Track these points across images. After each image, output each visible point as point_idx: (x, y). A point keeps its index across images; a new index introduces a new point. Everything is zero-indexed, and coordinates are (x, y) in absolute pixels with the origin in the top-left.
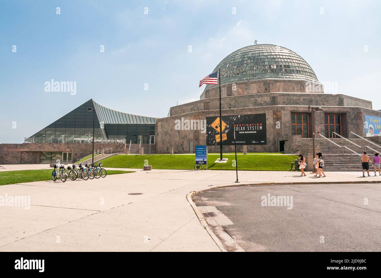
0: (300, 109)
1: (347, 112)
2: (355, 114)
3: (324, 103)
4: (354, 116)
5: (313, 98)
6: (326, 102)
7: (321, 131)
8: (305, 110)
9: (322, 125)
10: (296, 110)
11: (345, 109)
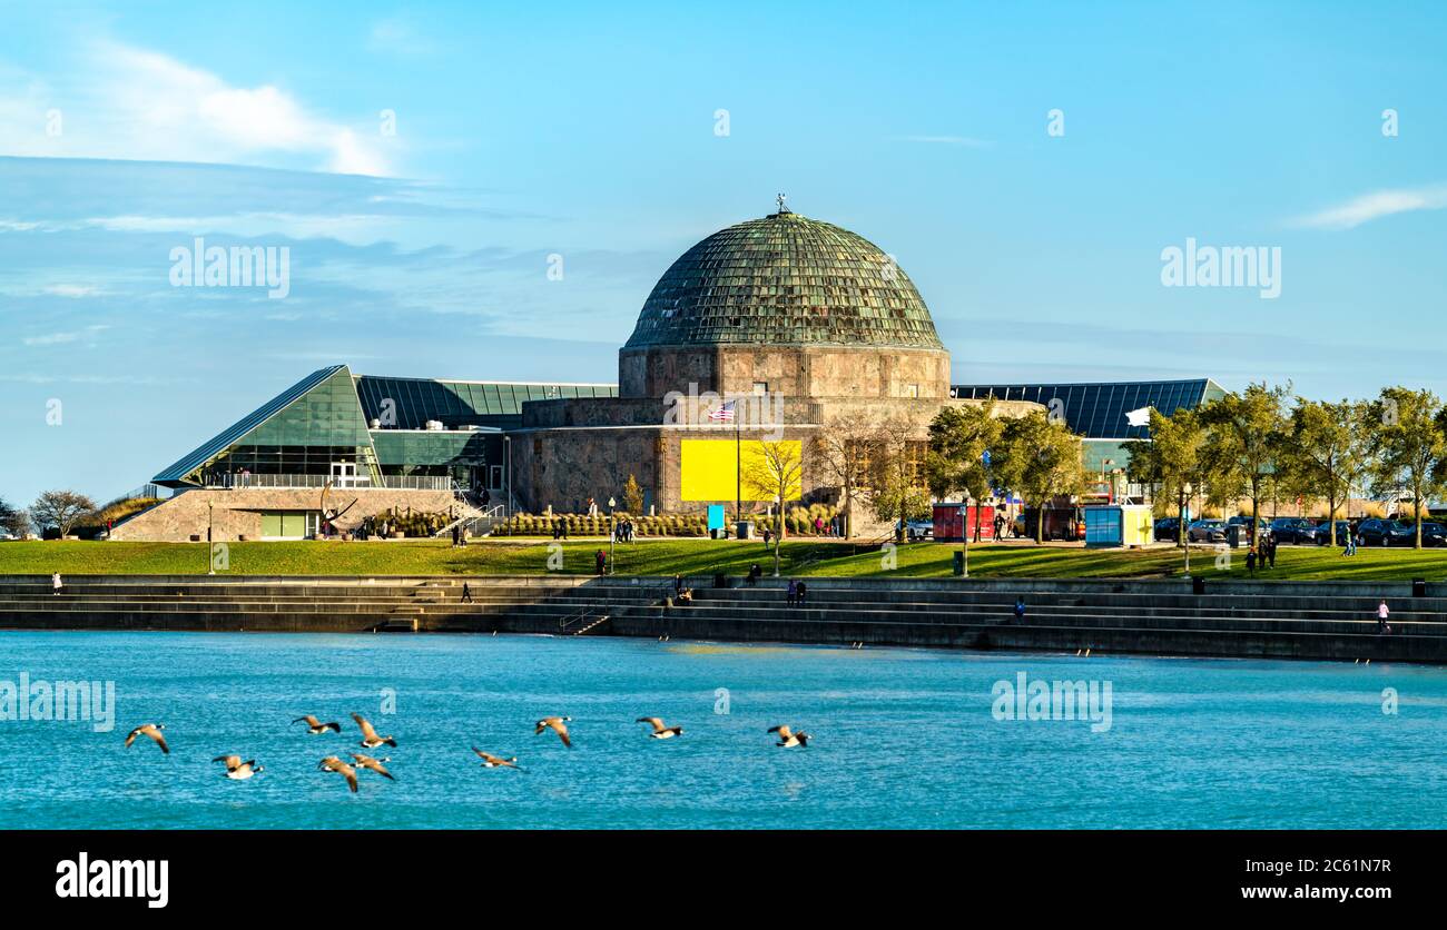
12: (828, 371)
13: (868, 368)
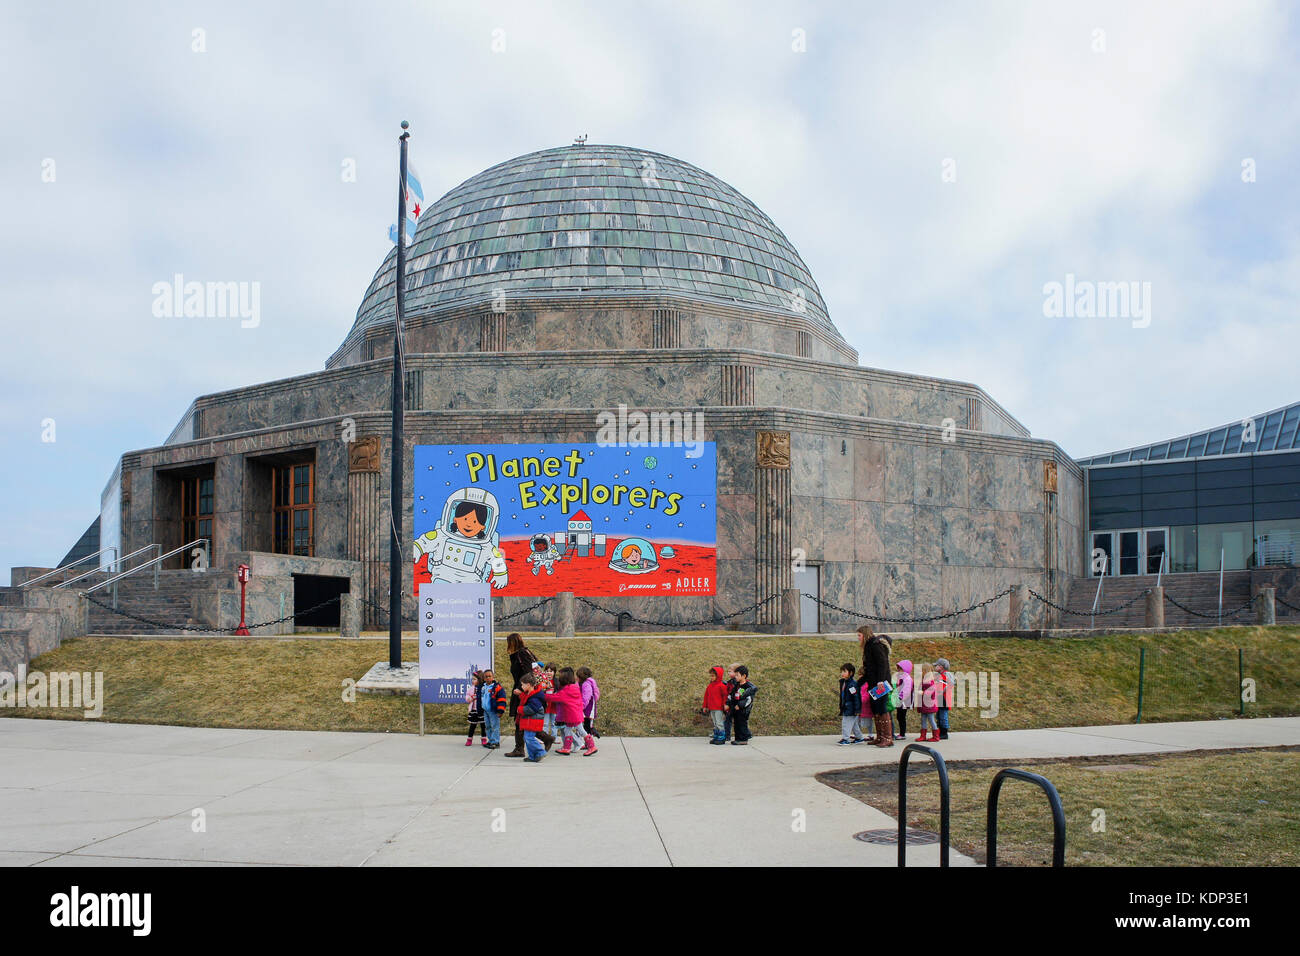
1: (317, 442)
2: (342, 450)
9: (236, 515)
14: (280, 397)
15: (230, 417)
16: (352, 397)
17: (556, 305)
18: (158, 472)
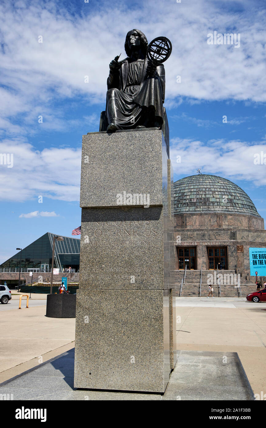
0: (183, 244)
1: (228, 245)
2: (235, 247)
3: (217, 236)
4: (235, 249)
5: (206, 232)
6: (218, 235)
7: (203, 263)
8: (188, 245)
9: (204, 258)
10: (181, 245)
11: (226, 243)
12: (194, 223)
13: (212, 220)
14: (197, 232)
15: (182, 235)
16: (219, 235)
17: (231, 215)
18: (176, 247)
